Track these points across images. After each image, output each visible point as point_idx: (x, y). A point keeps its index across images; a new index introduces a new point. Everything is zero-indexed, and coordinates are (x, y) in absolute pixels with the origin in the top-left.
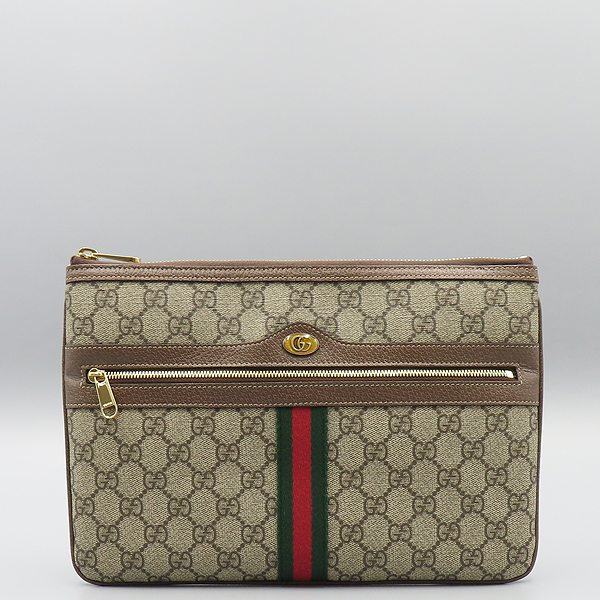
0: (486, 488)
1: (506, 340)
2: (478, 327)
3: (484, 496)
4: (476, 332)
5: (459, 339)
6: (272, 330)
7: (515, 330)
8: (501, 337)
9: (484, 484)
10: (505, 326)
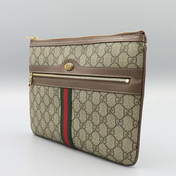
0: (115, 126)
1: (127, 67)
2: (117, 61)
3: (115, 129)
4: (116, 63)
5: (110, 66)
6: (63, 62)
7: (130, 62)
8: (125, 65)
9: (115, 125)
10: (126, 61)
